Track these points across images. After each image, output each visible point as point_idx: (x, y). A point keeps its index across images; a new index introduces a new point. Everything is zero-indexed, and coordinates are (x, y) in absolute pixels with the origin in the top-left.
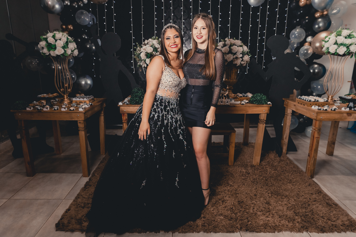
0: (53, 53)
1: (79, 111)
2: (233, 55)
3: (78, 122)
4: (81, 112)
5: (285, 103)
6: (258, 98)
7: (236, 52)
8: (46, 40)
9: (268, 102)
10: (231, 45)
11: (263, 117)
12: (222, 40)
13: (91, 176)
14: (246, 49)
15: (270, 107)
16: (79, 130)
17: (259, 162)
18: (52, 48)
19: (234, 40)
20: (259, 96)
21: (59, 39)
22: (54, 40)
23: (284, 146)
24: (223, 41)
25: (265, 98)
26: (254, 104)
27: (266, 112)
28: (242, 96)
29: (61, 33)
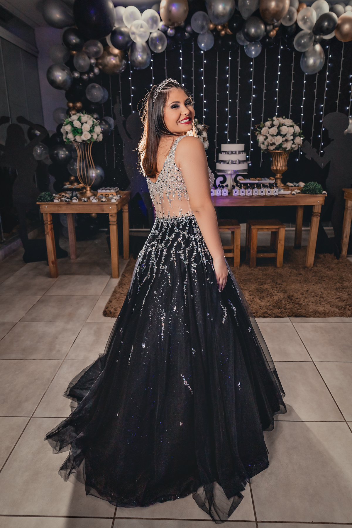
0: (79, 139)
1: (111, 202)
2: (282, 136)
3: (110, 215)
4: (113, 204)
5: (345, 194)
6: (311, 187)
7: (286, 134)
8: (71, 123)
9: (322, 191)
10: (280, 126)
11: (318, 210)
12: (269, 119)
13: (120, 277)
14: (297, 129)
15: (325, 197)
16: (110, 224)
17: (313, 263)
18: (78, 133)
19: (284, 119)
20: (313, 185)
21: (85, 122)
22: (80, 124)
23: (344, 247)
24: (271, 121)
25: (320, 187)
26: (307, 194)
27: (321, 203)
28: (293, 185)
29: (86, 116)
